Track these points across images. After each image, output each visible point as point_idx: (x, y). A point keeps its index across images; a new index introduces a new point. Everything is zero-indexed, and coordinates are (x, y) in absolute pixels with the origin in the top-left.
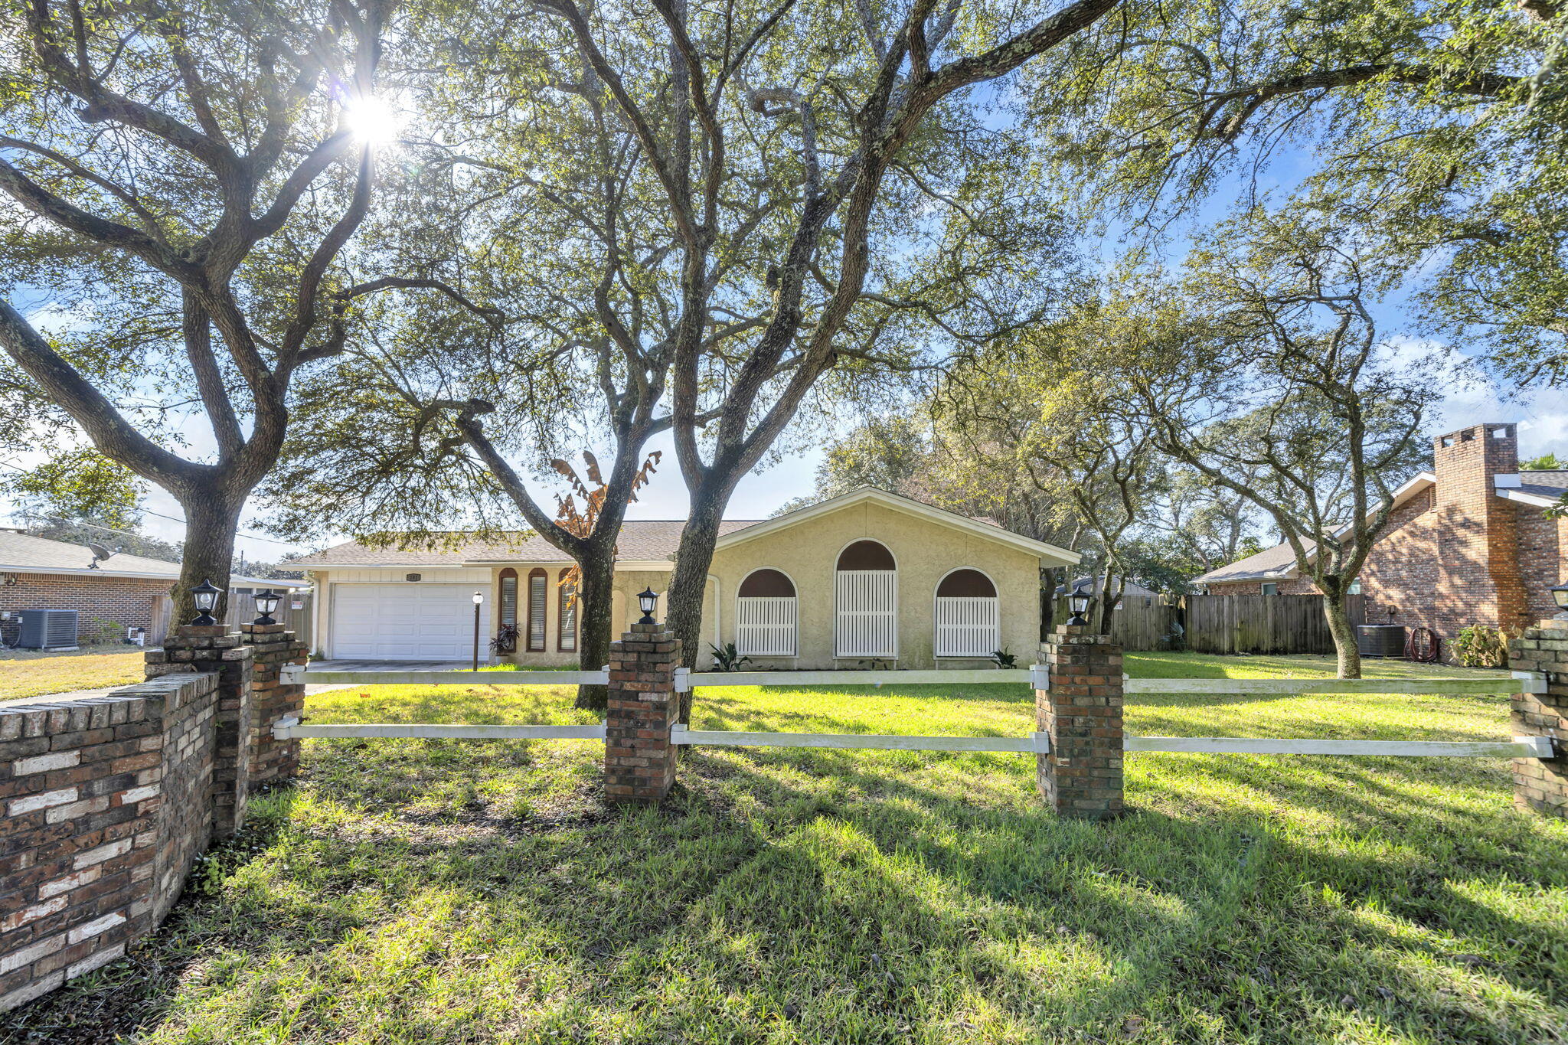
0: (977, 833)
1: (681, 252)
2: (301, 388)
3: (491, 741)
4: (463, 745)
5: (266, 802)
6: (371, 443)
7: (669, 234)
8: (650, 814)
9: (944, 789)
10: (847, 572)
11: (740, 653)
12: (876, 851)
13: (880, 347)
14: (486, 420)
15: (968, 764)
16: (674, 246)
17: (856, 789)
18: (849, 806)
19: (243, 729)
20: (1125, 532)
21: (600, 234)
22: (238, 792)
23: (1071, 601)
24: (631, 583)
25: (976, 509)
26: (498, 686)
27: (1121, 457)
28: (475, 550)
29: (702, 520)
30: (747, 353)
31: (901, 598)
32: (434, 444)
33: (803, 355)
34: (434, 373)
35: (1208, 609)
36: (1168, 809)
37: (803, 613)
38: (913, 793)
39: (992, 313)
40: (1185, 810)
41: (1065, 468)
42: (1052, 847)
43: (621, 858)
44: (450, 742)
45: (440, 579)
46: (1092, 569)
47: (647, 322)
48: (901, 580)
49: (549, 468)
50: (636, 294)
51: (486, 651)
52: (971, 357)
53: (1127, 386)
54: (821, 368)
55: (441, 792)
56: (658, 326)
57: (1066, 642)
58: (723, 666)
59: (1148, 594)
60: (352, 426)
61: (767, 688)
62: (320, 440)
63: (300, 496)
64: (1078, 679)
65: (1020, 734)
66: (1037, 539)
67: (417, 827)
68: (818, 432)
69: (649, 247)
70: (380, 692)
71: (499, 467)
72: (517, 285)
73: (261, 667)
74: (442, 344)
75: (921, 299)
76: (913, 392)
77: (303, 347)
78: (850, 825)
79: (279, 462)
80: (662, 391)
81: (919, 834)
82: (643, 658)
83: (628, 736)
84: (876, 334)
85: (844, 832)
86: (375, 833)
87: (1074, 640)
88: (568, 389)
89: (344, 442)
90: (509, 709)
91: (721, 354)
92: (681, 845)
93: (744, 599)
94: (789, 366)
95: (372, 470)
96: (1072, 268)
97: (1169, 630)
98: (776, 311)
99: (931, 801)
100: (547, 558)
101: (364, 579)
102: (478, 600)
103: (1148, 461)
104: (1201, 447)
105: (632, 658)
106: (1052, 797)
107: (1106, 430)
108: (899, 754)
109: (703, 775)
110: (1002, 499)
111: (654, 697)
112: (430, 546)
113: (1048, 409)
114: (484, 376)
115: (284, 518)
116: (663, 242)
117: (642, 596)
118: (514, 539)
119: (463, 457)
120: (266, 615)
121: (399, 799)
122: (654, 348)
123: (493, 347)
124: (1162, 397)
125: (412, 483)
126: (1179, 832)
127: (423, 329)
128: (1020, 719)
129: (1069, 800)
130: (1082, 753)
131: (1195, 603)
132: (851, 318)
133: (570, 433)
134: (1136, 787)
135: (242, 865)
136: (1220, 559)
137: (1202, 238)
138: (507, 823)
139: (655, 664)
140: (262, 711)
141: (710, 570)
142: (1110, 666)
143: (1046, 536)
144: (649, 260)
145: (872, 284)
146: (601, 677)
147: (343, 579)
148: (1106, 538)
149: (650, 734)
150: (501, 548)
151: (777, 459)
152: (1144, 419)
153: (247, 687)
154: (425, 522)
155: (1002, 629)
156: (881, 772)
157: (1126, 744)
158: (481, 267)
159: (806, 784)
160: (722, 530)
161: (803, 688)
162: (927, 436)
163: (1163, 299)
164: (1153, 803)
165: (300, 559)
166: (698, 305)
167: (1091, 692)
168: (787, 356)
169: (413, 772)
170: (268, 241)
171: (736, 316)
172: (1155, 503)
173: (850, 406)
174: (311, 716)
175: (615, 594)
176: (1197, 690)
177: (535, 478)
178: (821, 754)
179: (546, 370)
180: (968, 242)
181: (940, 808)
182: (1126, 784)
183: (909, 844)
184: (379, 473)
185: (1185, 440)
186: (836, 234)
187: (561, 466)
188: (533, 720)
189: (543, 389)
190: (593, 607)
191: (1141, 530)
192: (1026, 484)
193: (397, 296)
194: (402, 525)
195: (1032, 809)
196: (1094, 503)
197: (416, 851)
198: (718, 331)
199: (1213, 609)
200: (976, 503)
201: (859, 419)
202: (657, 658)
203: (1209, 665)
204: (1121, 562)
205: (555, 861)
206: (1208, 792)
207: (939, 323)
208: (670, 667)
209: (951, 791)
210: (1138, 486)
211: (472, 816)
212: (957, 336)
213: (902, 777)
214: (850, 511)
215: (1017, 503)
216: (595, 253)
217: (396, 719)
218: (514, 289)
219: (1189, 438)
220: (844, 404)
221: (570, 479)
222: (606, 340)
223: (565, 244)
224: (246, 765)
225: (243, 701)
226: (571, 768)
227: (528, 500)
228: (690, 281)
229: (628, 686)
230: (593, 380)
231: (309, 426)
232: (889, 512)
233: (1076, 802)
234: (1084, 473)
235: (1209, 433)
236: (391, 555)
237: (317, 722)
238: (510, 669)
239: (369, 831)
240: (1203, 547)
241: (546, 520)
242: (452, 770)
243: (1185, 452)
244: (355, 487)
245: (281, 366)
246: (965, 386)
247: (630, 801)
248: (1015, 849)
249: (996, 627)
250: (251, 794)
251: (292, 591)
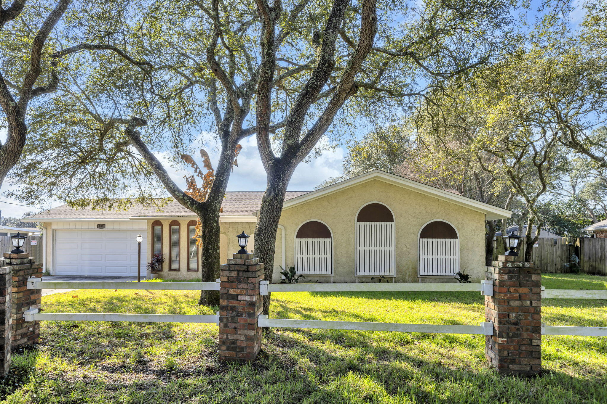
0: (448, 384)
1: (258, 25)
2: (33, 112)
3: (150, 323)
4: (133, 326)
5: (21, 358)
6: (75, 145)
7: (251, 13)
8: (246, 368)
9: (427, 357)
10: (363, 223)
11: (298, 273)
12: (385, 393)
13: (383, 82)
14: (142, 131)
15: (441, 341)
16: (254, 20)
17: (371, 355)
18: (368, 366)
19: (8, 315)
20: (540, 198)
21: (209, 14)
22: (6, 351)
23: (507, 240)
24: (231, 229)
25: (444, 184)
26: (153, 291)
27: (538, 150)
28: (137, 210)
29: (274, 191)
30: (300, 87)
31: (397, 239)
32: (111, 146)
33: (335, 87)
34: (111, 102)
35: (594, 246)
36: (570, 371)
37: (336, 248)
38: (407, 359)
39: (455, 59)
40: (582, 372)
41: (502, 157)
42: (496, 393)
43: (230, 394)
44: (125, 323)
45: (117, 227)
46: (518, 221)
47: (239, 69)
48: (397, 228)
49: (180, 160)
50: (231, 51)
51: (145, 271)
52: (442, 87)
53: (543, 104)
54: (348, 94)
55: (122, 354)
56: (244, 71)
57: (504, 266)
58: (287, 281)
59: (555, 237)
60: (63, 135)
61: (315, 293)
62: (45, 143)
63: (33, 178)
64: (512, 290)
65: (474, 323)
66: (483, 202)
67: (109, 374)
68: (344, 136)
69: (239, 22)
70: (83, 294)
71: (151, 159)
72: (159, 47)
73: (16, 279)
74: (115, 84)
75: (409, 51)
76: (403, 110)
77: (34, 87)
78: (369, 377)
79: (21, 157)
80: (249, 111)
81: (412, 384)
82: (241, 273)
83: (232, 322)
84: (381, 74)
85: (365, 381)
86: (85, 377)
87: (510, 265)
88: (190, 111)
89: (59, 144)
90: (160, 305)
91: (284, 88)
92: (265, 387)
93: (299, 240)
94: (327, 94)
95: (75, 162)
96: (506, 28)
97: (569, 259)
98: (318, 59)
99: (419, 364)
100: (180, 214)
101: (72, 227)
102: (139, 239)
103: (556, 153)
104: (591, 143)
105: (234, 274)
106: (495, 363)
107: (529, 133)
108: (397, 334)
109: (278, 346)
110: (460, 178)
111: (248, 298)
112: (110, 207)
113: (491, 119)
114: (140, 103)
115: (25, 191)
116: (247, 18)
117: (239, 237)
118: (160, 203)
119: (129, 153)
120: (18, 248)
121: (98, 357)
122: (243, 85)
123: (145, 86)
124: (566, 111)
125: (99, 169)
126: (578, 385)
127: (104, 76)
128: (473, 314)
129: (506, 365)
130: (515, 335)
131: (586, 242)
132: (365, 64)
133: (192, 138)
134: (549, 357)
135: (9, 394)
136: (603, 215)
137: (594, 7)
138: (162, 372)
139: (248, 278)
140: (17, 304)
141: (280, 222)
142: (533, 281)
143: (489, 201)
144: (239, 30)
145: (379, 43)
146: (215, 286)
147: (60, 227)
148: (528, 201)
149: (245, 320)
150: (152, 209)
151: (319, 153)
152: (553, 125)
153: (9, 290)
154: (107, 193)
155: (461, 258)
156: (387, 345)
157: (543, 330)
158: (137, 37)
159: (340, 352)
160: (287, 197)
161: (337, 294)
162: (413, 138)
163: (567, 47)
164: (561, 367)
165: (34, 215)
166: (270, 57)
167: (520, 298)
168: (326, 88)
169: (105, 341)
170: (11, 22)
171: (293, 64)
172: (560, 179)
173: (364, 119)
174: (44, 308)
175: (221, 236)
176: (589, 297)
177: (172, 166)
178: (349, 334)
179: (177, 99)
180: (439, 13)
181: (424, 368)
182: (543, 355)
183: (406, 389)
184: (80, 163)
185: (581, 138)
186: (356, 10)
187: (187, 159)
188: (173, 312)
189: (175, 111)
190: (209, 244)
191: (550, 197)
192: (476, 167)
193: (87, 54)
194: (93, 195)
195: (482, 370)
196: (520, 179)
197: (109, 388)
198: (282, 73)
199: (598, 247)
200: (444, 180)
201: (370, 127)
202: (249, 274)
203: (595, 282)
204: (538, 216)
205: (191, 396)
206: (596, 361)
207: (421, 65)
208: (257, 280)
209: (431, 358)
210: (549, 168)
211: (141, 368)
212: (433, 74)
213: (400, 349)
214: (365, 185)
215: (471, 180)
216: (205, 27)
217: (94, 310)
218: (157, 50)
219: (584, 137)
220: (361, 118)
221: (193, 166)
222: (214, 81)
223: (187, 20)
224: (10, 336)
225: (7, 298)
226: (198, 341)
227: (169, 179)
228: (265, 42)
229: (232, 291)
230: (206, 105)
231: (38, 135)
232: (390, 186)
233: (511, 366)
234: (514, 160)
235: (596, 135)
236: (88, 212)
237: (48, 311)
238: (160, 281)
239: (81, 375)
240: (591, 207)
241: (179, 191)
242: (128, 340)
243: (581, 146)
244: (66, 172)
245: (22, 99)
246: (438, 105)
247: (234, 360)
248: (472, 394)
249: (458, 257)
250: (13, 353)
251: (30, 234)
